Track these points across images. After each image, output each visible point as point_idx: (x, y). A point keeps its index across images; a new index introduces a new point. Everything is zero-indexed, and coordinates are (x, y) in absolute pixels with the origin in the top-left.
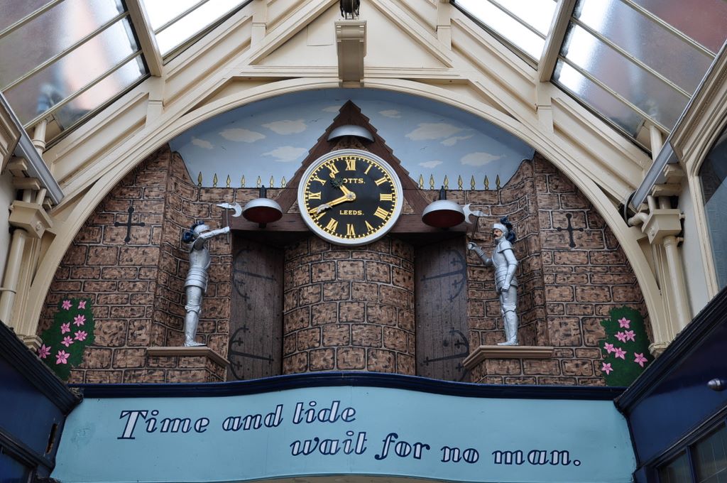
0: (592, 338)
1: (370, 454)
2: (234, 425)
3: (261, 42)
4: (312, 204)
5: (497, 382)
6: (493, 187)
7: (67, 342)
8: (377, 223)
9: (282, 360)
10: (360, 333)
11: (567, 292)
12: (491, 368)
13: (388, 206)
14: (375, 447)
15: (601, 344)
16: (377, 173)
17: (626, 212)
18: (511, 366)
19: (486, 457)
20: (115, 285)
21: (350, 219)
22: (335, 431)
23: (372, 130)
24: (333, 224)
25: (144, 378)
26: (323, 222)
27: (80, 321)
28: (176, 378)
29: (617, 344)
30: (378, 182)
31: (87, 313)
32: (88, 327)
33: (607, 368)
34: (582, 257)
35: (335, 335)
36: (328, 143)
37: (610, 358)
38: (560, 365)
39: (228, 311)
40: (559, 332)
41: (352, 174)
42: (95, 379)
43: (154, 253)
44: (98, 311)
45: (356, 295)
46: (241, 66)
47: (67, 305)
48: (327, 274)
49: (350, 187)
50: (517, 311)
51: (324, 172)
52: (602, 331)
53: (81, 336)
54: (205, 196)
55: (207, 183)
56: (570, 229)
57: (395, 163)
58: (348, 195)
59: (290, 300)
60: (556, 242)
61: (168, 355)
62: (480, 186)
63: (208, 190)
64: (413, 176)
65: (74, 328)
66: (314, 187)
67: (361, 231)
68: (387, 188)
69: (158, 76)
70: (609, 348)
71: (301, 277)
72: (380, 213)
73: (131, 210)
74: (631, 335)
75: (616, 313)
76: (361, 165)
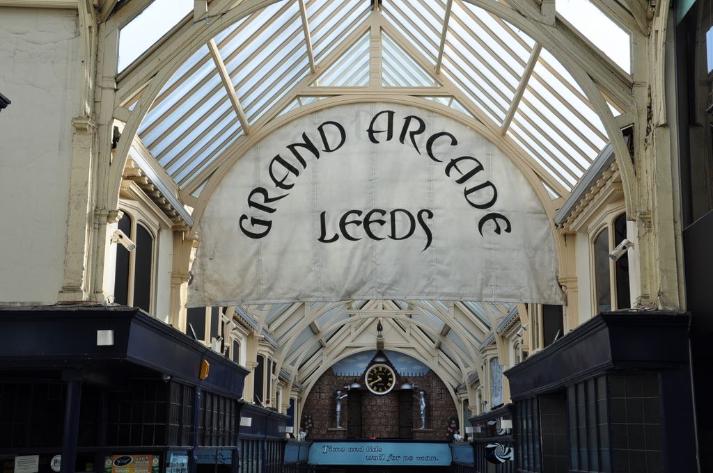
0: (444, 426)
1: (385, 460)
2: (351, 450)
3: (354, 334)
4: (369, 382)
5: (419, 439)
6: (422, 375)
7: (307, 427)
8: (388, 387)
9: (361, 425)
10: (383, 421)
11: (439, 413)
12: (417, 434)
13: (391, 382)
14: (387, 458)
15: (447, 428)
16: (388, 371)
17: (456, 391)
18: (423, 434)
19: (415, 458)
20: (318, 410)
21: (380, 386)
22: (377, 454)
23: (386, 358)
24: (375, 388)
25: (327, 437)
26: (372, 388)
27: (310, 421)
28: (335, 437)
29: (451, 428)
30: (389, 374)
31: (311, 419)
32: (312, 423)
33: (448, 434)
34: (444, 403)
35: (377, 421)
36: (373, 363)
37: (449, 432)
38: (435, 434)
39: (346, 414)
40: (436, 424)
41: (381, 372)
42: (315, 437)
43: (327, 401)
44: (314, 418)
45: (382, 409)
46: (347, 343)
47: (306, 417)
48: (374, 403)
49: (381, 376)
50: (425, 419)
51: (372, 371)
52: (447, 424)
53: (310, 425)
54: (338, 379)
55: (339, 375)
56: (441, 394)
57: (393, 368)
58: (380, 379)
59: (363, 408)
60: (437, 397)
61: (333, 431)
62: (418, 375)
63: (339, 377)
64: (399, 372)
65: (309, 423)
66: (369, 376)
67: (384, 390)
68: (391, 376)
69: (325, 347)
70: (449, 429)
71: (366, 402)
72: (389, 384)
73: (320, 388)
74: (455, 425)
75: (452, 419)
76: (383, 368)
